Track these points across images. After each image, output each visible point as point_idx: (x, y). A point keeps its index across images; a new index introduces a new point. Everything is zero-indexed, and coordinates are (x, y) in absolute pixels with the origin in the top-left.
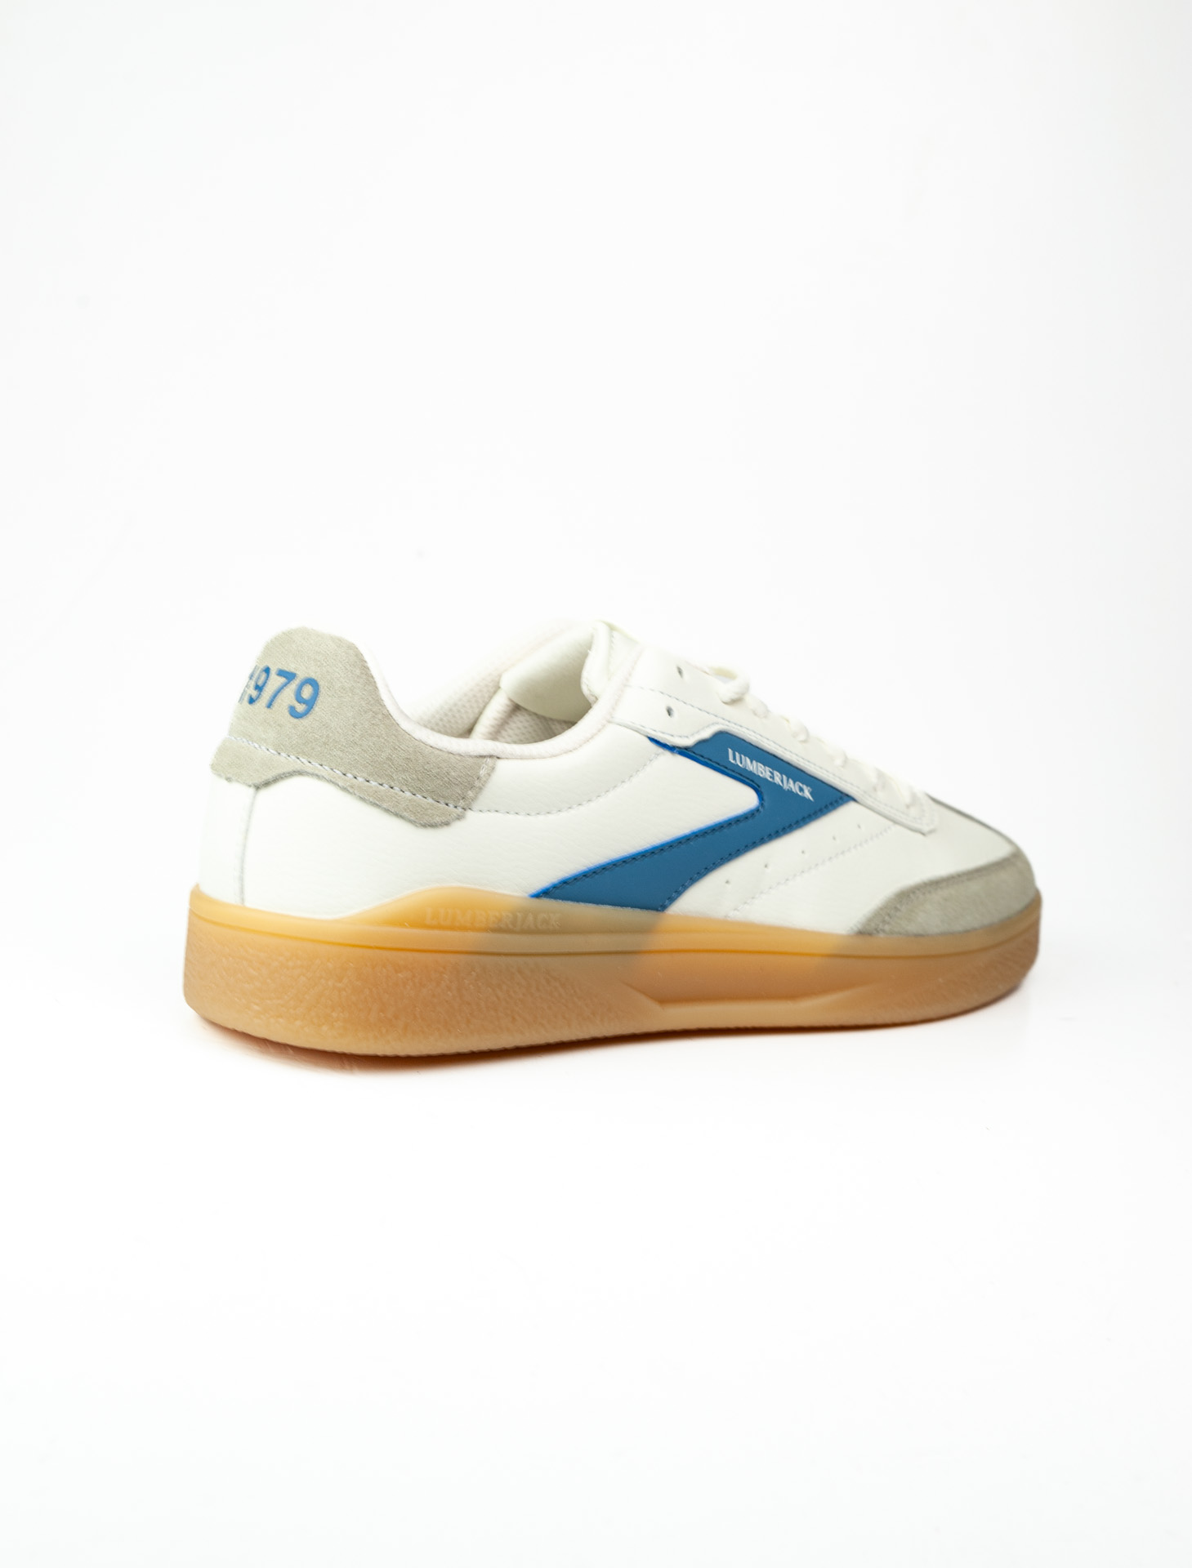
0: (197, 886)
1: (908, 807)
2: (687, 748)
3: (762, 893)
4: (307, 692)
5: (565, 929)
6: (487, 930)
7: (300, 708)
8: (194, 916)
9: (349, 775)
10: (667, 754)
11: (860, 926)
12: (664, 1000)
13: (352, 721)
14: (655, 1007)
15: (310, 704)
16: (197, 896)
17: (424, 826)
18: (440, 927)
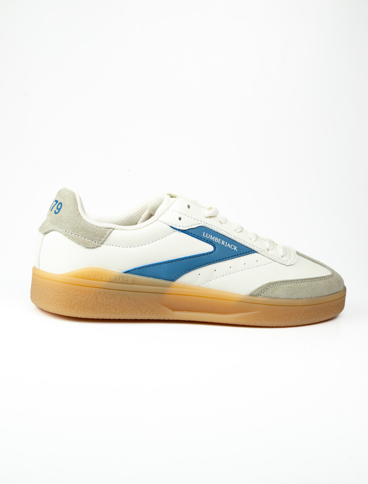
0: (34, 266)
1: (282, 257)
2: (185, 230)
3: (213, 279)
4: (59, 207)
5: (134, 283)
6: (106, 281)
7: (57, 211)
8: (33, 274)
9: (67, 232)
10: (178, 232)
11: (250, 293)
12: (174, 310)
13: (69, 215)
14: (171, 312)
15: (59, 210)
16: (34, 269)
17: (87, 248)
18: (90, 279)
